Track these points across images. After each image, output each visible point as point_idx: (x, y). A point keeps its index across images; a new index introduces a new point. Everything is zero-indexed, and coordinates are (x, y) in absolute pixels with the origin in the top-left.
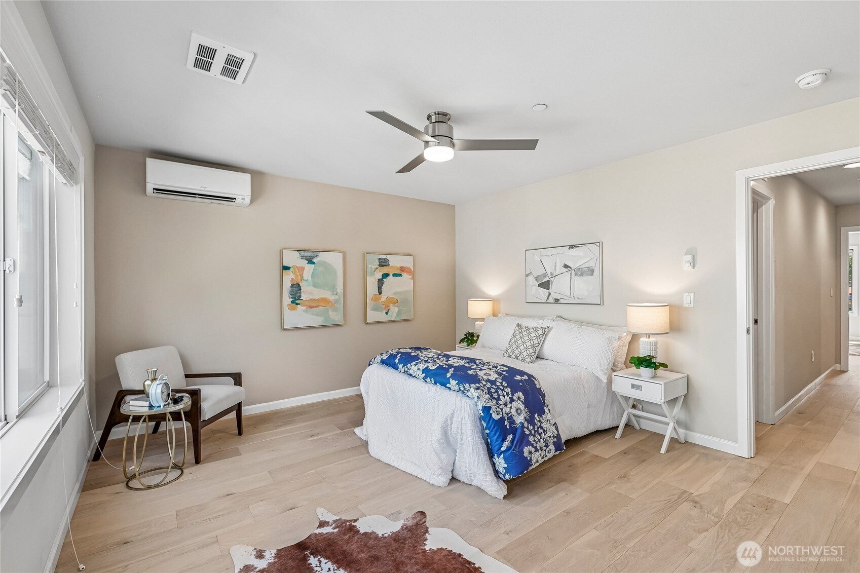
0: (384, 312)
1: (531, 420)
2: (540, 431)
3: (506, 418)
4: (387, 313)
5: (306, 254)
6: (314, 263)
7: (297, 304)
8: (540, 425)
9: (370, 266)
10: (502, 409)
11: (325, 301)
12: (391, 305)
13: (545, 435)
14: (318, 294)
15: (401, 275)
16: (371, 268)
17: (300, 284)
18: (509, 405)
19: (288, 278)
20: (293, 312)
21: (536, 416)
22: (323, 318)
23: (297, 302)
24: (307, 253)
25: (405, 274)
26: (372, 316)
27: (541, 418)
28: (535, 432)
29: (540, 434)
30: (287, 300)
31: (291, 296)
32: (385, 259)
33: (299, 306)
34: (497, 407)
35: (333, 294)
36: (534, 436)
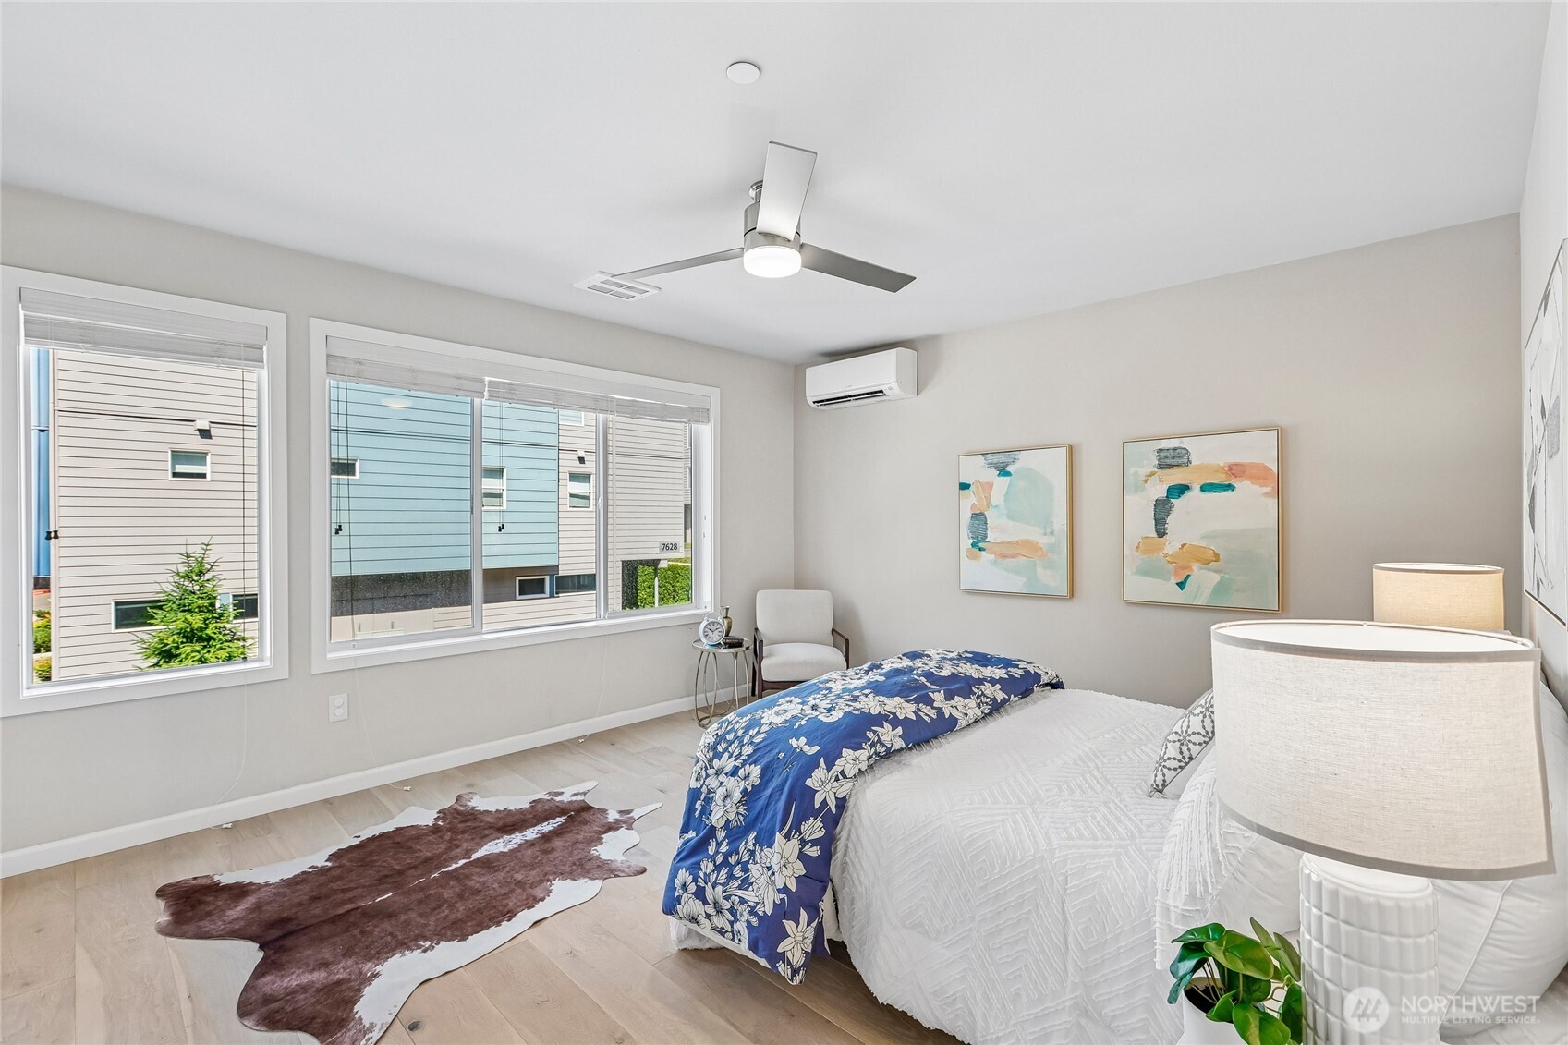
0: (1174, 580)
1: (735, 835)
2: (737, 872)
3: (702, 797)
4: (1181, 585)
5: (996, 459)
6: (1008, 474)
7: (980, 549)
8: (748, 862)
9: (1132, 470)
10: (707, 776)
11: (1030, 546)
12: (1196, 567)
13: (740, 888)
14: (1016, 532)
15: (1230, 487)
16: (1136, 474)
17: (986, 513)
18: (722, 778)
19: (969, 502)
20: (973, 562)
21: (753, 835)
22: (1025, 579)
23: (981, 545)
24: (997, 456)
25: (1247, 483)
26: (1140, 587)
27: (758, 848)
28: (725, 862)
29: (731, 876)
30: (967, 542)
31: (971, 535)
32: (1175, 449)
33: (983, 552)
34: (706, 767)
35: (1045, 534)
36: (718, 868)
